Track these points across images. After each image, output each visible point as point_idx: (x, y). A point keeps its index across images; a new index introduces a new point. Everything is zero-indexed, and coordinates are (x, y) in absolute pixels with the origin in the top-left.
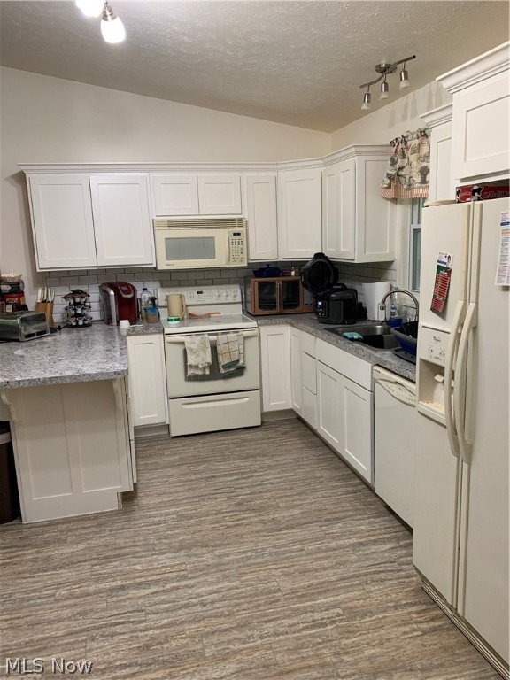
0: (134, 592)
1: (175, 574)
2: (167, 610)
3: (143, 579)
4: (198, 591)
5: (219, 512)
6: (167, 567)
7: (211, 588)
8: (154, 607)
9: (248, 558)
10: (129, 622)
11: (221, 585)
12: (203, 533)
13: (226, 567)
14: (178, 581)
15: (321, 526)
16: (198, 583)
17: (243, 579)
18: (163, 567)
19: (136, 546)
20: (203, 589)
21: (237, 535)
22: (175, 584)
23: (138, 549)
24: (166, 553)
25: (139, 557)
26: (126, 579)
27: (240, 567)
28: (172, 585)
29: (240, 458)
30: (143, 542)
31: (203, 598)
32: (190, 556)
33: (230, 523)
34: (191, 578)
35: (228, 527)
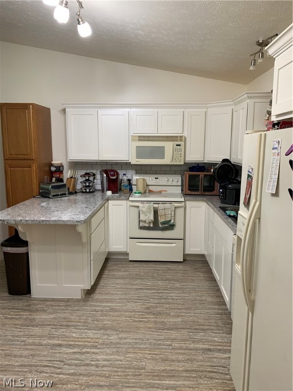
0: (64, 349)
1: (91, 344)
2: (76, 365)
3: (73, 343)
4: (99, 357)
5: (134, 311)
6: (89, 338)
7: (106, 357)
8: (70, 361)
9: (136, 343)
10: (53, 367)
11: (112, 357)
12: (119, 322)
13: (121, 346)
14: (91, 348)
15: (190, 332)
16: (101, 352)
17: (127, 356)
18: (87, 338)
19: (80, 322)
20: (102, 356)
21: (137, 328)
22: (88, 350)
23: (80, 324)
24: (93, 329)
25: (78, 329)
26: (64, 341)
27: (129, 348)
28: (86, 350)
29: (162, 280)
30: (84, 321)
31: (99, 362)
32: (104, 334)
33: (137, 319)
34: (99, 348)
35: (134, 321)
